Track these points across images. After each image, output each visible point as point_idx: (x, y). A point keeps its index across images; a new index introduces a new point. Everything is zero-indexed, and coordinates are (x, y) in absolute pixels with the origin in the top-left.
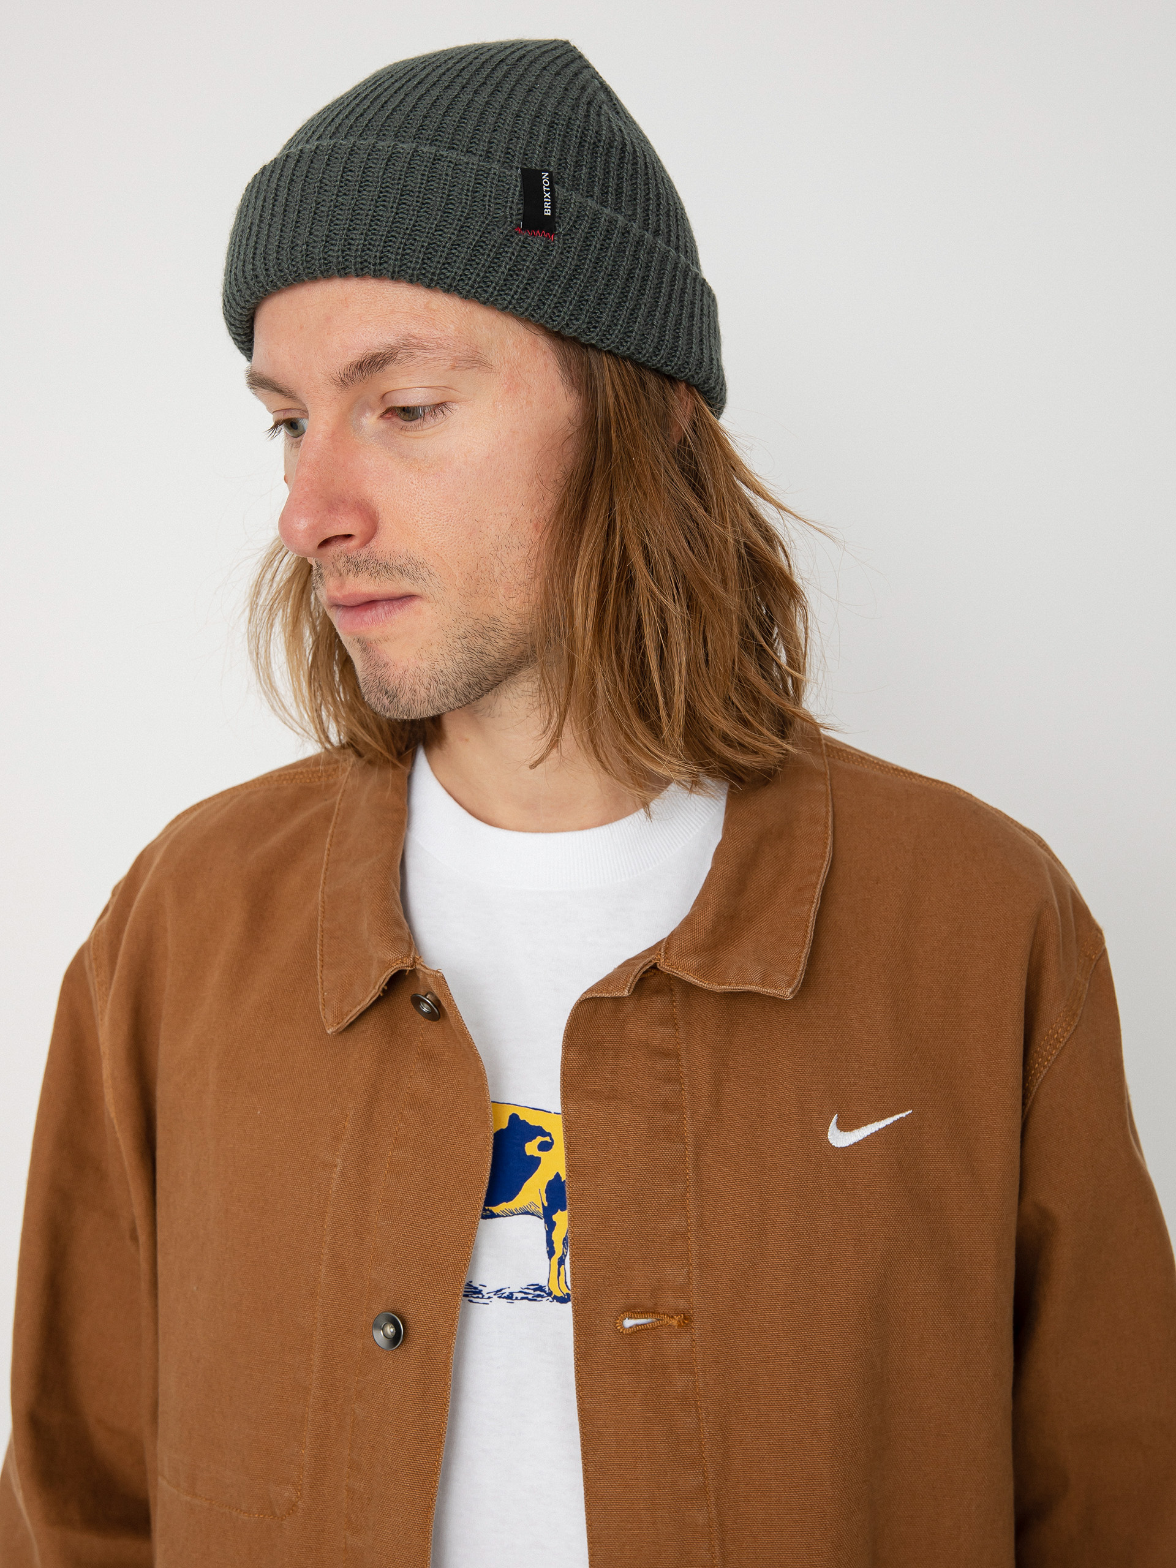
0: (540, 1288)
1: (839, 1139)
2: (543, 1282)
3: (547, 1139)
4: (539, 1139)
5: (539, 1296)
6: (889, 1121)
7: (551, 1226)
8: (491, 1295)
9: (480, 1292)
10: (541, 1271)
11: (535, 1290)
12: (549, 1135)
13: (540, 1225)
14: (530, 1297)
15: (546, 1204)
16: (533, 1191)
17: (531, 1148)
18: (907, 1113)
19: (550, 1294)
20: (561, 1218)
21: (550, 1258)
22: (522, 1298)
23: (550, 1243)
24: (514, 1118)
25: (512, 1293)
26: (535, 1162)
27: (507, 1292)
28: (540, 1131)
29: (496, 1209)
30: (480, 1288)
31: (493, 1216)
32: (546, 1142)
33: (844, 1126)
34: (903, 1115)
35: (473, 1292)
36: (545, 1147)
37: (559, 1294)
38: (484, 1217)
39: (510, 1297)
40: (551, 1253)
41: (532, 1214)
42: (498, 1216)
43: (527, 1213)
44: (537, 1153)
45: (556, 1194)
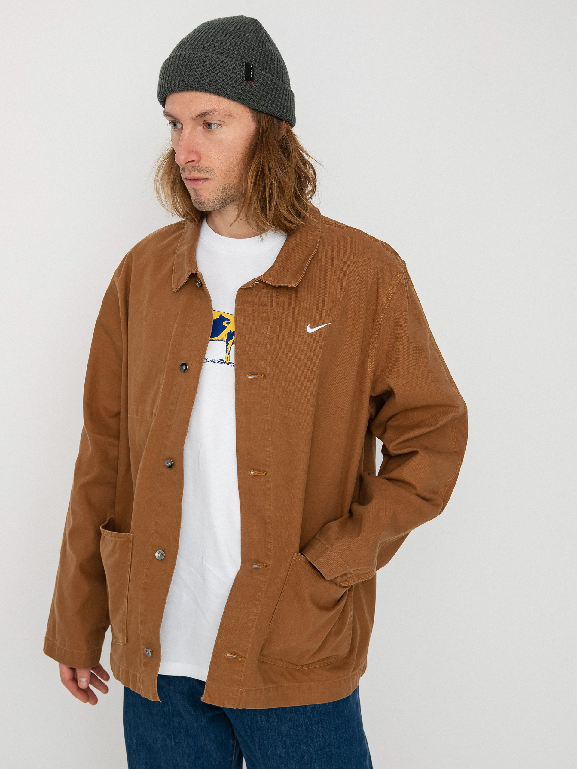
0: (223, 361)
1: (309, 330)
2: (224, 359)
3: (229, 321)
4: (227, 321)
5: (222, 362)
6: (324, 325)
7: (227, 344)
8: (209, 361)
9: (206, 360)
10: (223, 355)
11: (221, 361)
12: (230, 320)
13: (225, 344)
14: (220, 362)
15: (227, 338)
16: (224, 335)
17: (224, 323)
18: (330, 323)
19: (225, 362)
20: (230, 342)
21: (226, 353)
22: (218, 363)
23: (227, 349)
24: (221, 315)
25: (215, 361)
26: (225, 327)
27: (213, 361)
28: (227, 319)
29: (213, 339)
32: (229, 322)
34: (329, 324)
36: (228, 323)
37: (228, 362)
38: (210, 341)
39: (214, 362)
40: (227, 351)
41: (223, 341)
42: (214, 340)
43: (222, 340)
44: (226, 325)
45: (230, 335)
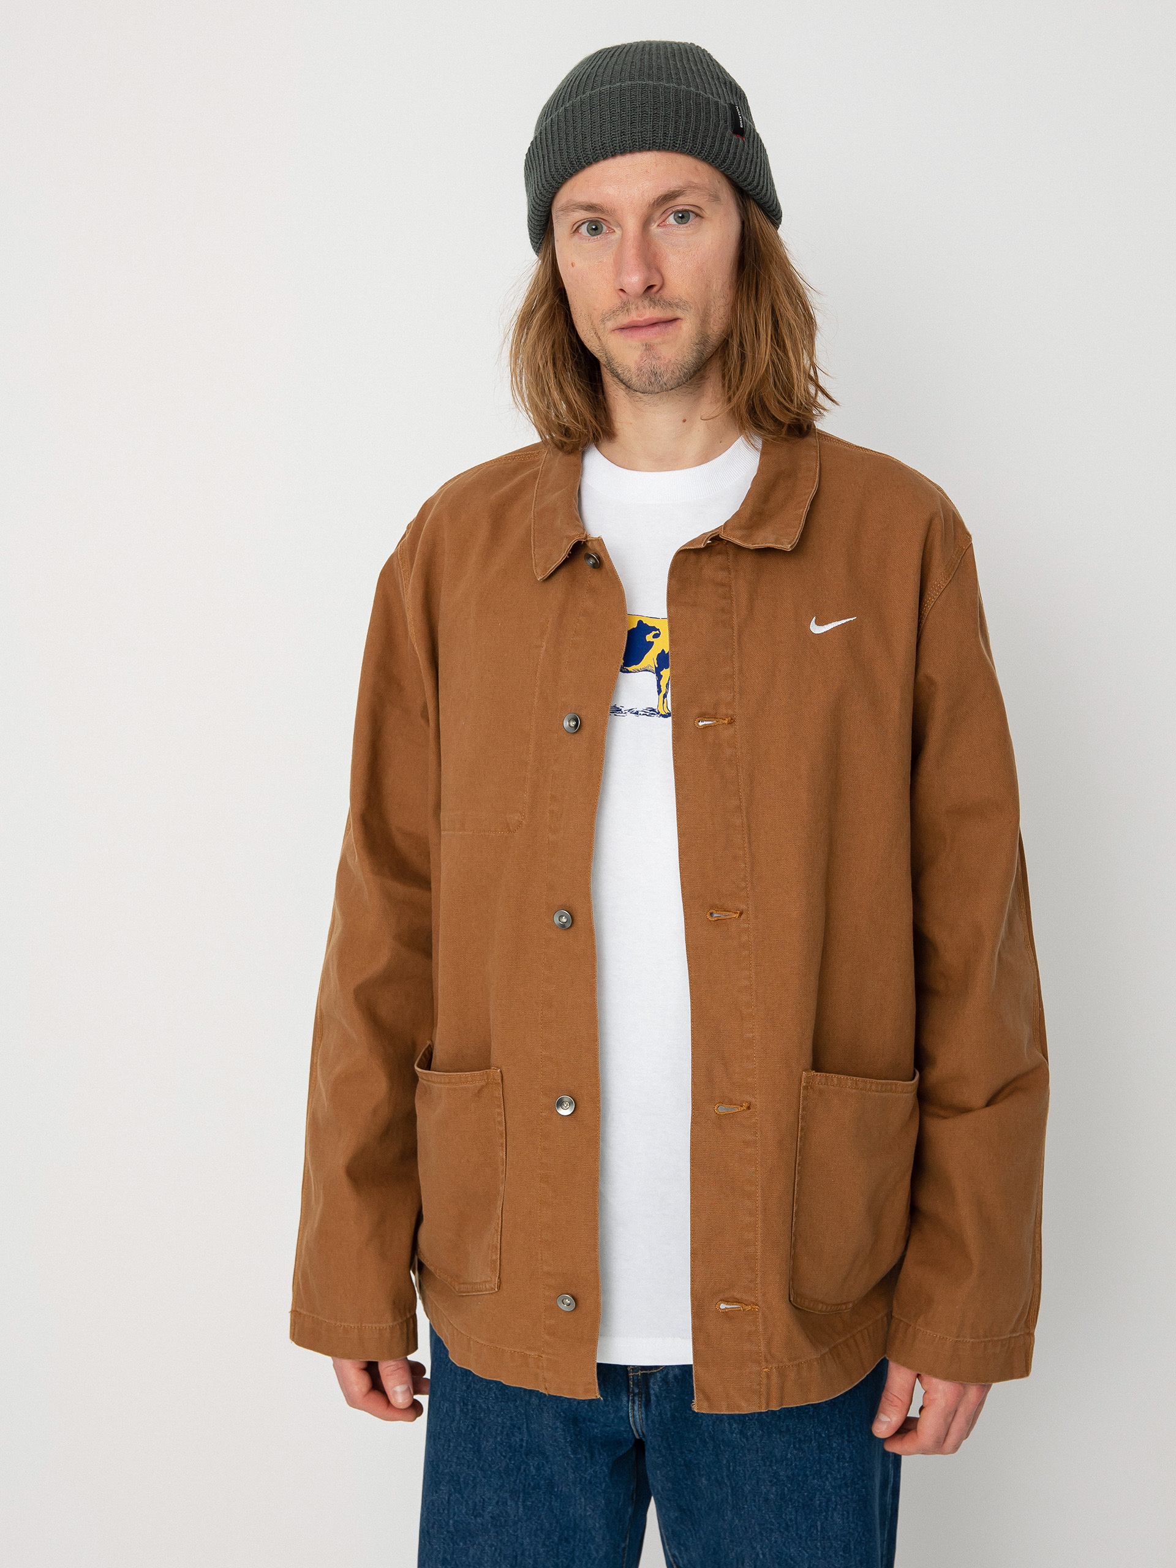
0: (653, 710)
1: (816, 629)
2: (655, 707)
3: (658, 632)
4: (654, 633)
5: (652, 714)
6: (844, 621)
7: (659, 677)
8: (626, 712)
9: (620, 710)
10: (654, 701)
11: (650, 711)
12: (658, 630)
13: (654, 677)
14: (648, 714)
15: (657, 666)
16: (650, 659)
17: (649, 638)
18: (854, 618)
19: (658, 713)
20: (666, 673)
21: (659, 695)
22: (643, 714)
23: (659, 686)
24: (640, 622)
25: (638, 712)
26: (652, 643)
27: (635, 711)
28: (654, 629)
29: (629, 669)
30: (621, 708)
31: (628, 672)
32: (657, 634)
33: (818, 623)
34: (852, 619)
35: (617, 710)
36: (656, 636)
37: (664, 713)
38: (623, 673)
39: (637, 713)
40: (659, 692)
41: (649, 671)
42: (631, 672)
43: (647, 670)
44: (652, 640)
45: (663, 660)
